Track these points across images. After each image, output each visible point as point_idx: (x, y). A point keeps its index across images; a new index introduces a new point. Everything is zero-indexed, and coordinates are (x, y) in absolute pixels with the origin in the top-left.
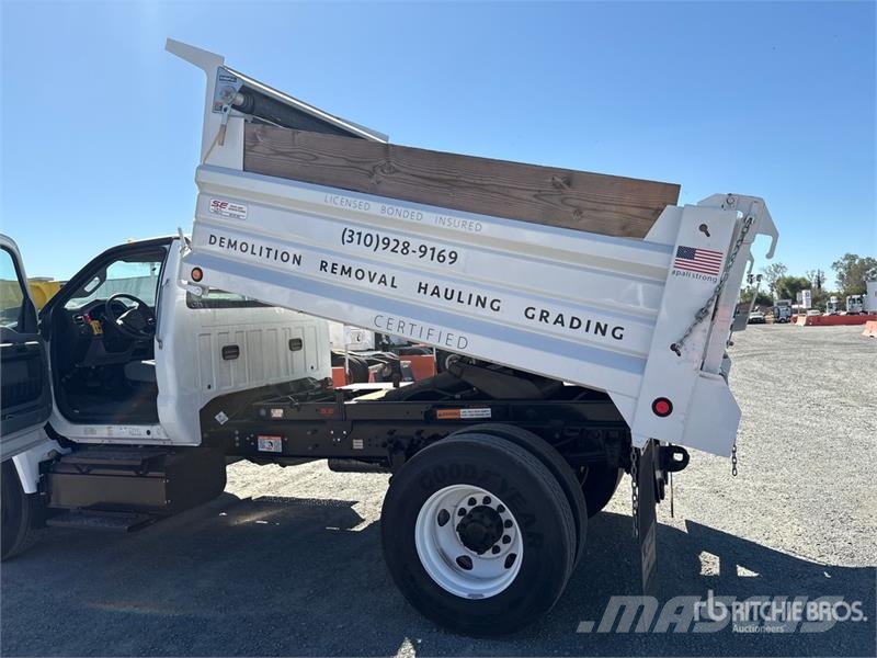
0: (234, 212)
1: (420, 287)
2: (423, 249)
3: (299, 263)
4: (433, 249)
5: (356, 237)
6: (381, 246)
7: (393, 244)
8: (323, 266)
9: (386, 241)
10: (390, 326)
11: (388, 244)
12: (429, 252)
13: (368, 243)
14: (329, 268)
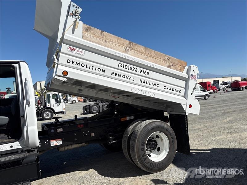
0: (79, 53)
1: (140, 81)
2: (141, 71)
3: (104, 72)
4: (143, 71)
5: (122, 66)
6: (130, 69)
7: (133, 69)
8: (113, 73)
9: (131, 68)
10: (136, 91)
11: (132, 69)
12: (142, 72)
13: (126, 68)
14: (114, 74)
